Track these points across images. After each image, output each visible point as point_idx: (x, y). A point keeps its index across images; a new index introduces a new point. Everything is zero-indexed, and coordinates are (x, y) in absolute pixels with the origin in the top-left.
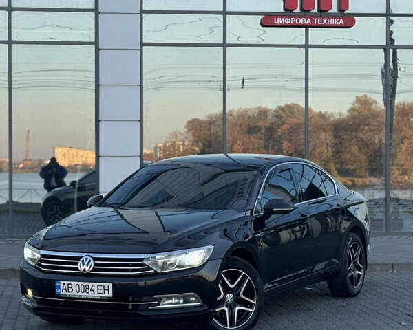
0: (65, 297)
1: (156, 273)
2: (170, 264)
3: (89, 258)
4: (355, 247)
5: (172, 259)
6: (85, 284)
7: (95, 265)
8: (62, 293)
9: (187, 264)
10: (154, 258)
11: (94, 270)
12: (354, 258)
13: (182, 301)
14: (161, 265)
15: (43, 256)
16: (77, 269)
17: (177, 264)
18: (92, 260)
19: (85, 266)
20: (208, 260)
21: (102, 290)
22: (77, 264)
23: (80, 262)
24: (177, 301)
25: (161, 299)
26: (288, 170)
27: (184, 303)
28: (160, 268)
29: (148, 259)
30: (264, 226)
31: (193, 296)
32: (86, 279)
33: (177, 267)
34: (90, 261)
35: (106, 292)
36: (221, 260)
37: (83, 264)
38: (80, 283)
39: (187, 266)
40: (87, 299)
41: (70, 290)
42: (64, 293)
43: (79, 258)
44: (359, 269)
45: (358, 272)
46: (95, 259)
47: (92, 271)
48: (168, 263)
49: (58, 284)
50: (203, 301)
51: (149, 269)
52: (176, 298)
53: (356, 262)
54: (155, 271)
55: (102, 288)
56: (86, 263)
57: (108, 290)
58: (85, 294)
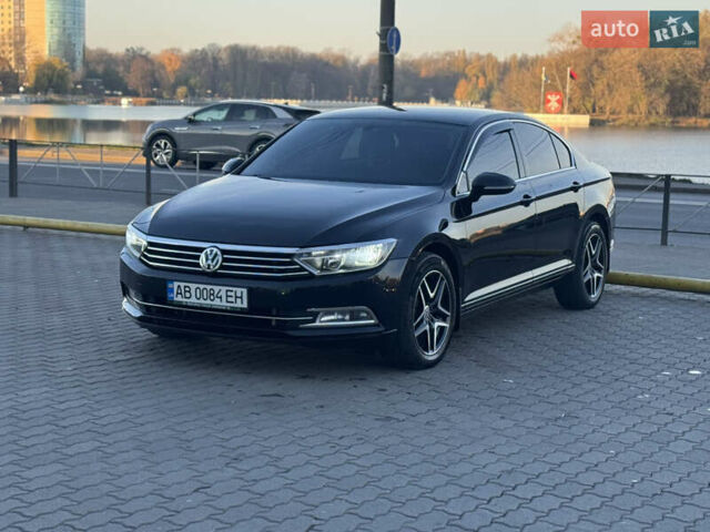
0: (180, 304)
1: (311, 276)
2: (332, 264)
3: (215, 250)
4: (594, 241)
5: (337, 256)
6: (209, 287)
7: (224, 260)
8: (175, 299)
9: (357, 263)
10: (309, 254)
11: (222, 267)
12: (592, 256)
13: (347, 317)
14: (319, 264)
15: (151, 244)
16: (198, 265)
17: (342, 264)
18: (219, 253)
19: (209, 262)
20: (387, 260)
21: (233, 298)
22: (198, 258)
23: (203, 256)
24: (340, 317)
25: (318, 313)
26: (508, 131)
27: (351, 320)
28: (318, 269)
29: (301, 255)
30: (470, 211)
31: (363, 311)
32: (210, 280)
33: (343, 267)
34: (216, 254)
35: (239, 300)
36: (406, 261)
37: (207, 259)
38: (202, 287)
39: (356, 267)
40: (210, 309)
41: (188, 295)
42: (179, 298)
43: (201, 250)
44: (599, 270)
45: (596, 275)
46: (224, 252)
47: (219, 269)
48: (330, 261)
49: (170, 286)
50: (378, 318)
51: (302, 269)
52: (340, 313)
53: (595, 261)
54: (311, 273)
55: (233, 294)
56: (210, 257)
57: (241, 298)
58: (208, 302)
